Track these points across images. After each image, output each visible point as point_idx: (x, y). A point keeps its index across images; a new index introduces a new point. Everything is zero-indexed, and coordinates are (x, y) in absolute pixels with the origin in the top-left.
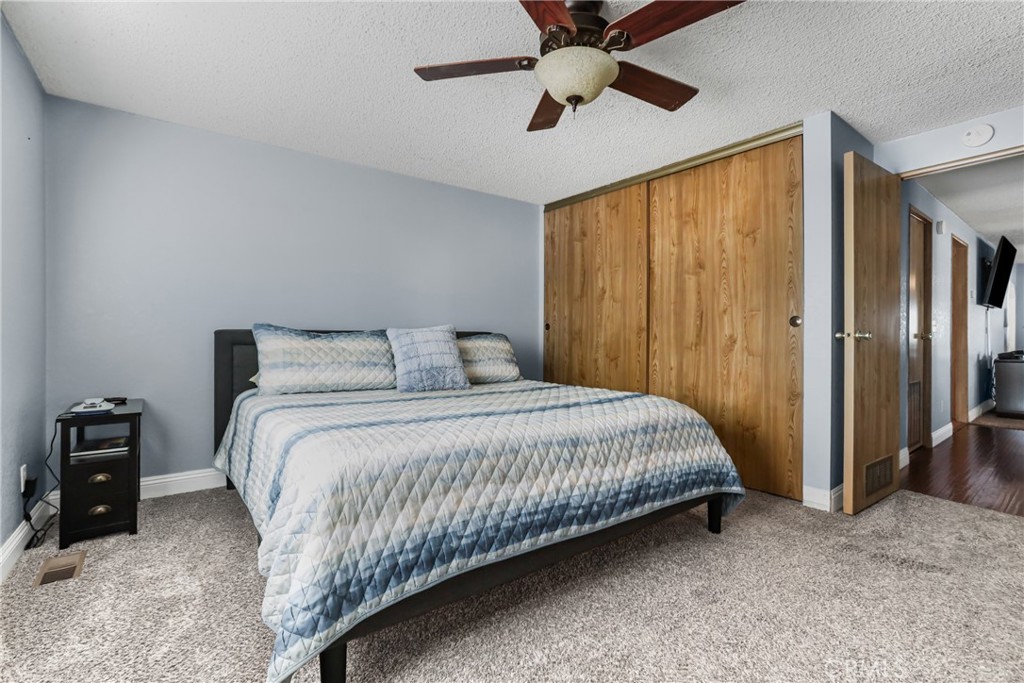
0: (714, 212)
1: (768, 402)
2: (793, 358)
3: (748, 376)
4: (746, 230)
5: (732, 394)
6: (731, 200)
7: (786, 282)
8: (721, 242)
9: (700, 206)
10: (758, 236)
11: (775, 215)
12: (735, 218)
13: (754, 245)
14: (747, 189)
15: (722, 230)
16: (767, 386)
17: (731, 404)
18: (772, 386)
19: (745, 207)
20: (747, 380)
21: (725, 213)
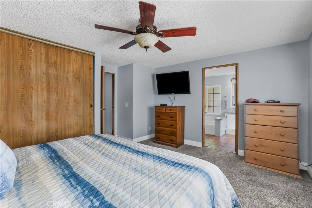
0: (64, 67)
1: (84, 130)
2: (91, 116)
3: (78, 123)
4: (77, 76)
5: (72, 130)
6: (71, 65)
7: (89, 95)
8: (67, 78)
9: (58, 62)
10: (81, 80)
11: (86, 75)
12: (73, 71)
13: (79, 82)
14: (77, 64)
15: (67, 74)
16: (84, 125)
17: (72, 134)
18: (85, 125)
19: (77, 69)
20: (77, 125)
21: (69, 69)
